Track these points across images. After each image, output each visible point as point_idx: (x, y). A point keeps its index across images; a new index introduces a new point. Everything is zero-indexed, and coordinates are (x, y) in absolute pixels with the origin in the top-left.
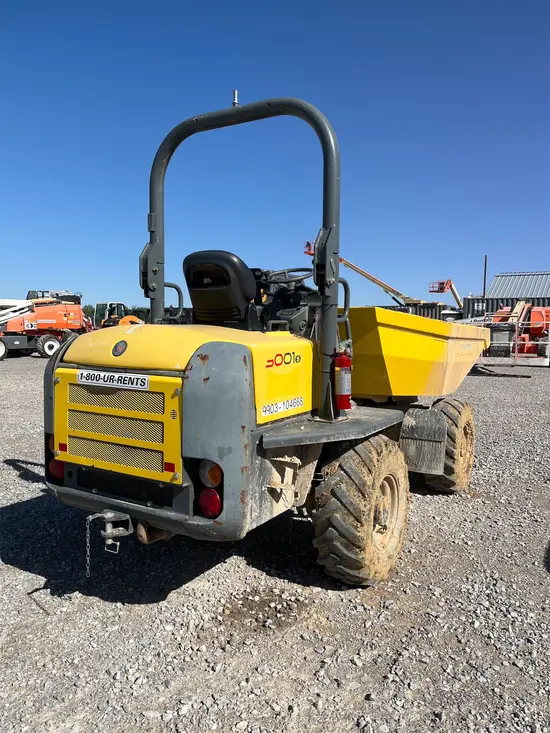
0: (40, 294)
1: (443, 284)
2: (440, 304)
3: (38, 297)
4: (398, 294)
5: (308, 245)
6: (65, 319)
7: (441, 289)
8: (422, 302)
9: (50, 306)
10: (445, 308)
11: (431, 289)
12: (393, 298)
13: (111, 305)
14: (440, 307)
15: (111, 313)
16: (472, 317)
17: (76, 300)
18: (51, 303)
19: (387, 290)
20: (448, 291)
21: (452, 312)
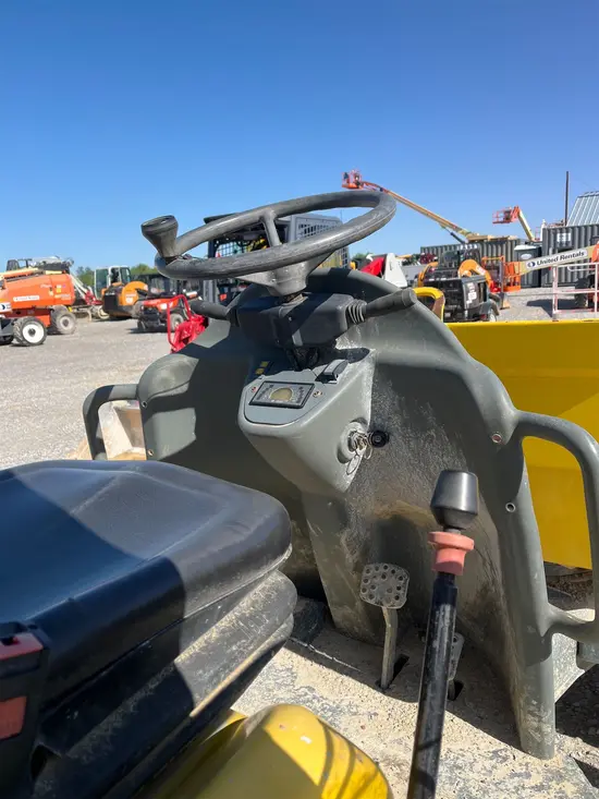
0: (23, 264)
1: (509, 212)
2: (512, 237)
3: (19, 268)
4: (457, 229)
5: (346, 176)
6: (51, 293)
7: (507, 219)
8: (490, 237)
9: (31, 279)
10: (517, 242)
11: (496, 220)
12: (452, 234)
13: (113, 270)
14: (511, 241)
15: (114, 279)
16: (554, 252)
17: (64, 268)
18: (32, 274)
19: (444, 225)
20: (515, 220)
21: (528, 247)
